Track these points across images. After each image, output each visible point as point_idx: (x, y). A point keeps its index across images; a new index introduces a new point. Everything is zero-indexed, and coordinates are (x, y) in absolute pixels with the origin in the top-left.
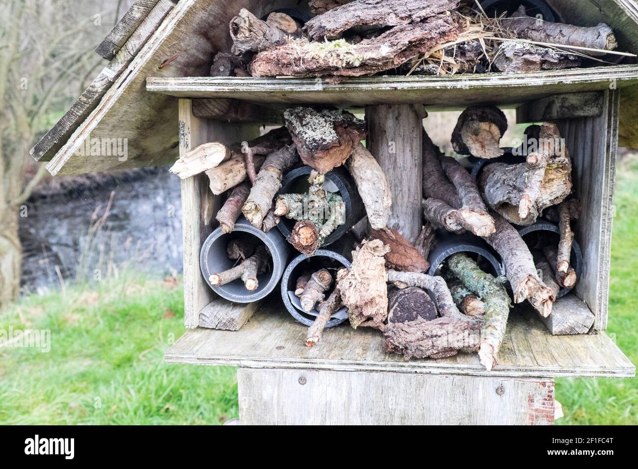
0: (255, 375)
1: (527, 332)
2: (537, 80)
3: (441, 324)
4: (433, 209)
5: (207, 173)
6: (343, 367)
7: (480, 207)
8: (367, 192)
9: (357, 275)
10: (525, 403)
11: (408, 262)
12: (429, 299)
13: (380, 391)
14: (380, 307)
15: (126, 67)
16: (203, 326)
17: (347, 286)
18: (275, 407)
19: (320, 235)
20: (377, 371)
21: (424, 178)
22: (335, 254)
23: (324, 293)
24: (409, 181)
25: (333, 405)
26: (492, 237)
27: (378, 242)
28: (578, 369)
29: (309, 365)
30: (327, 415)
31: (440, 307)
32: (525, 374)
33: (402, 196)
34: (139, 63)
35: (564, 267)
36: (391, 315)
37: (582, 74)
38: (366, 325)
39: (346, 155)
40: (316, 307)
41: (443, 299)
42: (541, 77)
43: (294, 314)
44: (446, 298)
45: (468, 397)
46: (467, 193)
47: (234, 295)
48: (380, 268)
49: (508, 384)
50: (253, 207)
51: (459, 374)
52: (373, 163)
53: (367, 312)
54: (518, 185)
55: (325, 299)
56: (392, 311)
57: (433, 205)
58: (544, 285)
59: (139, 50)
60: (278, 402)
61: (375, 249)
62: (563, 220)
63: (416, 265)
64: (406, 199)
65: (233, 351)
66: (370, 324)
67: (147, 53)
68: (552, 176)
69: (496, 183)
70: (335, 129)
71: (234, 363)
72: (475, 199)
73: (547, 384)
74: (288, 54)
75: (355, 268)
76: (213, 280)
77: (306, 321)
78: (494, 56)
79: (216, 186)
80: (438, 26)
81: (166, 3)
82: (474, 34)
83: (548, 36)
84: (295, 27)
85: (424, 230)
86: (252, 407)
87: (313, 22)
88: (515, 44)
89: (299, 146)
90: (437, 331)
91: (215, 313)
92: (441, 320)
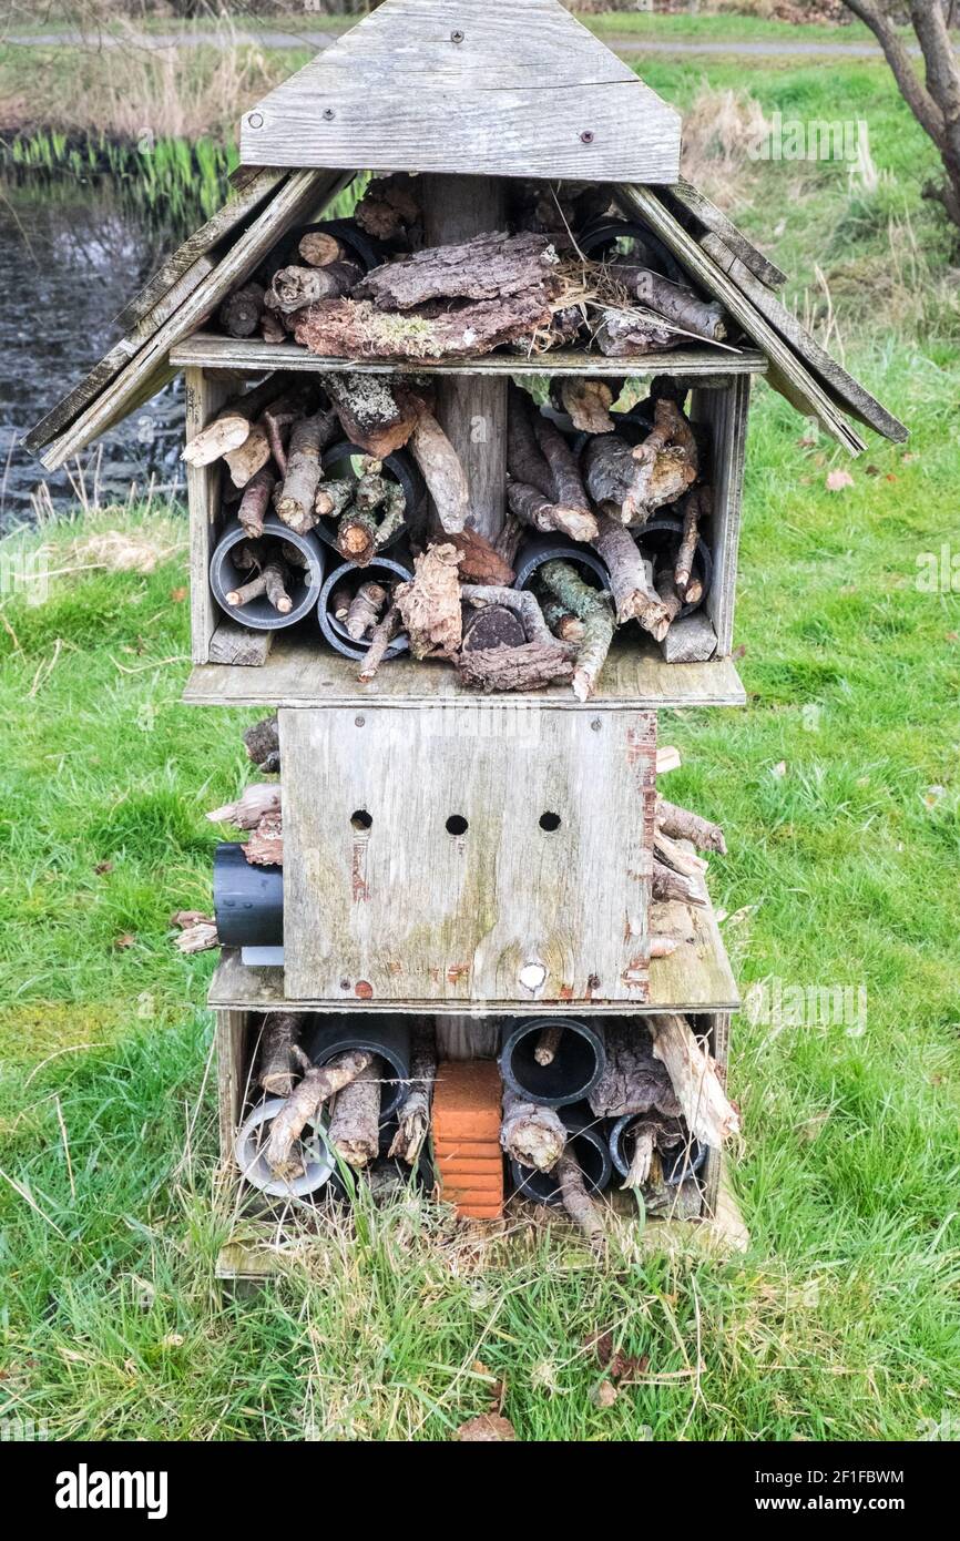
0: (301, 716)
1: (637, 660)
3: (529, 651)
4: (521, 500)
5: (225, 458)
6: (410, 704)
7: (580, 504)
8: (439, 488)
9: (424, 592)
10: (625, 739)
11: (487, 571)
12: (515, 620)
14: (452, 634)
15: (150, 340)
16: (215, 661)
17: (412, 606)
18: (326, 755)
19: (376, 539)
21: (509, 451)
22: (391, 561)
23: (377, 614)
24: (489, 457)
25: (397, 750)
26: (594, 540)
27: (449, 547)
28: (683, 698)
29: (369, 703)
30: (391, 762)
31: (528, 630)
32: (625, 705)
33: (479, 477)
34: (167, 336)
35: (683, 579)
36: (466, 641)
38: (434, 655)
39: (408, 433)
40: (368, 633)
41: (533, 620)
43: (335, 642)
44: (537, 619)
45: (559, 734)
46: (565, 485)
47: (255, 620)
48: (451, 581)
49: (606, 718)
50: (293, 506)
51: (549, 708)
52: (443, 442)
53: (437, 637)
54: (625, 479)
55: (379, 623)
56: (468, 636)
57: (522, 494)
58: (658, 600)
59: (168, 320)
60: (330, 748)
61: (445, 557)
62: (689, 516)
63: (498, 576)
64: (484, 483)
65: (271, 689)
66: (439, 653)
67: (177, 324)
68: (666, 468)
69: (601, 472)
70: (393, 396)
71: (274, 704)
72: (575, 492)
73: (649, 716)
74: (356, 338)
75: (419, 582)
76: (232, 599)
77: (352, 653)
78: (596, 326)
79: (240, 477)
80: (529, 308)
81: (204, 265)
82: (573, 298)
83: (660, 304)
84: (337, 250)
85: (508, 527)
86: (297, 756)
87: (377, 279)
88: (619, 318)
89: (344, 418)
90: (523, 658)
91: (232, 644)
92: (529, 646)
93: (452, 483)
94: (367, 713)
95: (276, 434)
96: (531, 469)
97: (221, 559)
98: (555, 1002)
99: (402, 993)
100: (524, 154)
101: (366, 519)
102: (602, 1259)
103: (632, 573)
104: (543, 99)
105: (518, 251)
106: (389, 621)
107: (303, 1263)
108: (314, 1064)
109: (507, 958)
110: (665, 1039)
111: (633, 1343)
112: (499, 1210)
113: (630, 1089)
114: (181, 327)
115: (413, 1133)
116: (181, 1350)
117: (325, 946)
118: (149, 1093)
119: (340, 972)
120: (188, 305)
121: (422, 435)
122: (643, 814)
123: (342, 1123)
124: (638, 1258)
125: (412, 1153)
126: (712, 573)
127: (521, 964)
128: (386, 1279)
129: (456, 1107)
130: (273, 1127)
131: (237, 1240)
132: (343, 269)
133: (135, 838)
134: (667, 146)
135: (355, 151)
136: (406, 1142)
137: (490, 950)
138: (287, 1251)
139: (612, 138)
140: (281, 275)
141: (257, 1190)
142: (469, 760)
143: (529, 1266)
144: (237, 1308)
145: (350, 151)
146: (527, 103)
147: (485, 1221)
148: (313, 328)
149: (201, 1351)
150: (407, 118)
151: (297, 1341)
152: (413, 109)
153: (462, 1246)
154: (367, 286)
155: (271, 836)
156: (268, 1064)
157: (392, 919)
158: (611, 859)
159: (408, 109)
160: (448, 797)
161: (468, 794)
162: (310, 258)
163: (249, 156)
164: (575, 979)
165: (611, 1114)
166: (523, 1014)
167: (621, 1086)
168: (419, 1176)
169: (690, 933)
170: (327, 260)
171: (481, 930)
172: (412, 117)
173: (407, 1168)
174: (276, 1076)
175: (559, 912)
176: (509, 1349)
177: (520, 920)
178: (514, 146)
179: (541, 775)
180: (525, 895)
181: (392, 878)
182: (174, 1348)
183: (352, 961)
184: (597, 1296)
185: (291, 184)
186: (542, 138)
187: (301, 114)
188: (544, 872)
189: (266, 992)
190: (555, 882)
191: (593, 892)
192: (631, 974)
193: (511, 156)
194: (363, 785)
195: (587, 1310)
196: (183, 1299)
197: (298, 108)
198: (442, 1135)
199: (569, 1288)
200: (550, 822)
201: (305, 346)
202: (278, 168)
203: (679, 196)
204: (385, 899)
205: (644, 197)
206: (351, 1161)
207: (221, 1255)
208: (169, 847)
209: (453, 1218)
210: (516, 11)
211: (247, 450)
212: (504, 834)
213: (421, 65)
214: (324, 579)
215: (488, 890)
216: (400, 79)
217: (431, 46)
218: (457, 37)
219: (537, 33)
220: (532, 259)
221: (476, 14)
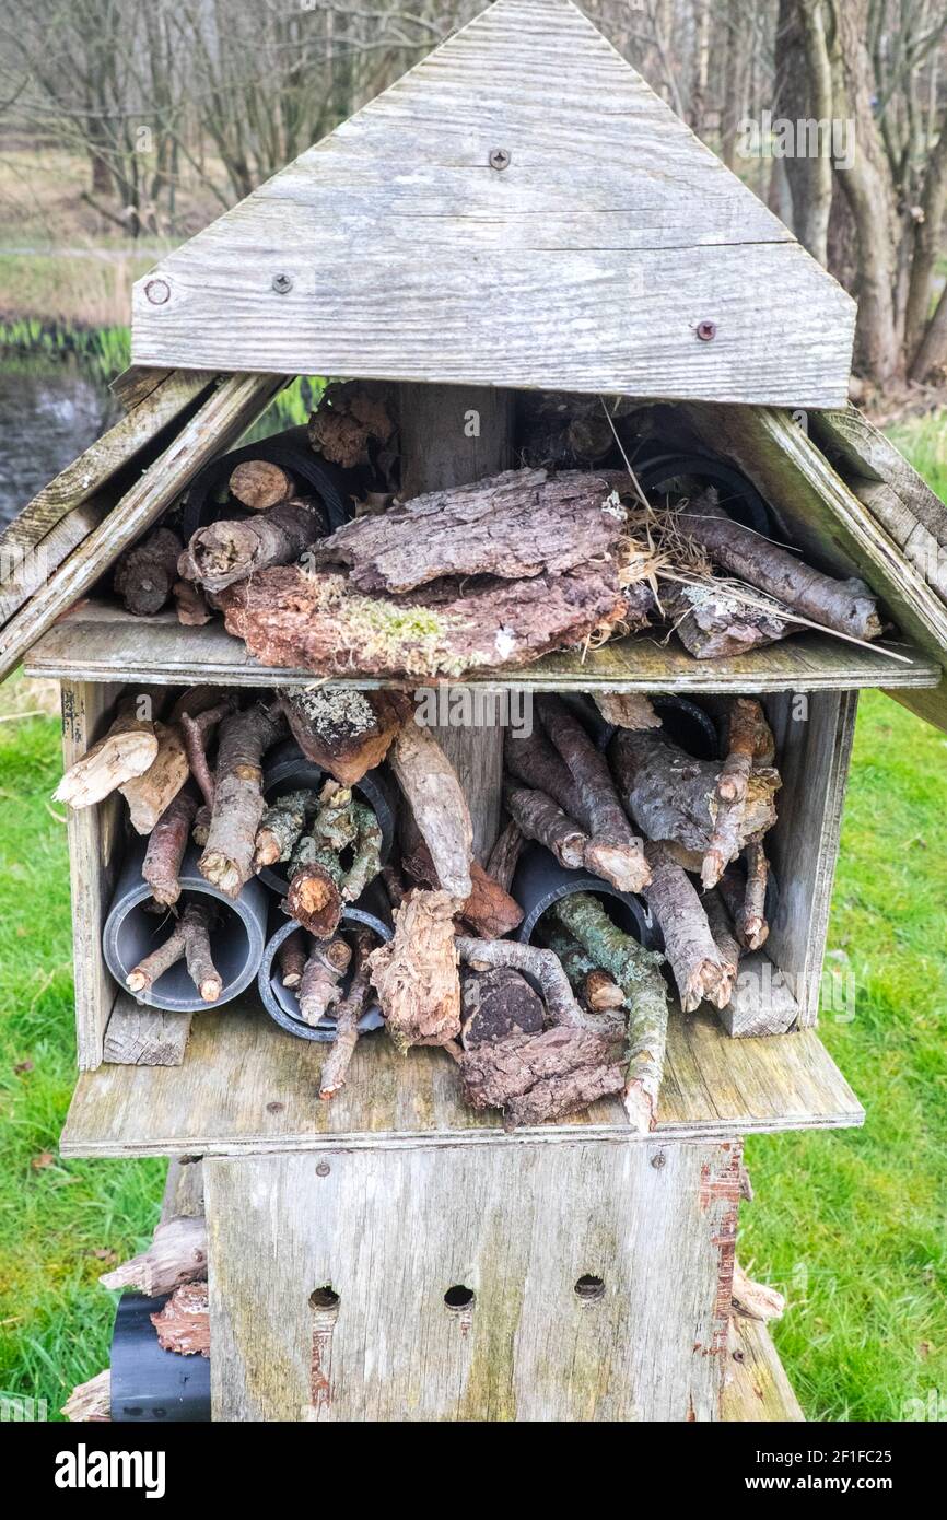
0: (237, 1167)
1: (688, 1029)
2: (752, 684)
3: (558, 1044)
4: (532, 817)
5: (122, 790)
6: (397, 1144)
8: (435, 829)
9: (409, 965)
10: (697, 1177)
11: (486, 911)
12: (533, 994)
13: (461, 1177)
14: (449, 1018)
16: (111, 1060)
17: (394, 988)
18: (274, 1217)
19: (344, 898)
20: (455, 1146)
22: (360, 912)
23: (339, 983)
24: (484, 751)
25: (377, 1206)
27: (443, 896)
28: (780, 1120)
29: (338, 1144)
30: (367, 1222)
31: (552, 1008)
32: (699, 1132)
33: (472, 780)
36: (468, 1028)
37: (825, 679)
38: (423, 1044)
39: (388, 744)
40: (329, 1015)
41: (558, 995)
42: (760, 681)
43: (282, 1021)
44: (563, 993)
45: (606, 1175)
46: (600, 810)
47: (169, 1000)
48: (445, 943)
49: (672, 1152)
50: (222, 863)
51: (593, 1141)
52: (435, 755)
53: (429, 1027)
54: (695, 812)
55: (344, 997)
56: (470, 1021)
57: (531, 807)
60: (279, 1208)
61: (436, 909)
63: (501, 917)
64: (477, 786)
65: (191, 1126)
66: (430, 1043)
67: (33, 619)
68: (750, 795)
69: (654, 795)
72: (614, 818)
73: (732, 1146)
74: (324, 642)
75: (402, 948)
76: (135, 983)
79: (144, 819)
80: (594, 593)
81: (77, 525)
82: (641, 568)
83: (763, 575)
84: (284, 485)
85: (506, 836)
86: (231, 1222)
87: (351, 542)
88: (712, 601)
89: (295, 723)
90: (551, 1061)
91: (134, 1036)
92: (555, 1034)
93: (452, 821)
94: (334, 1158)
95: (197, 744)
96: (538, 768)
97: (118, 923)
100: (603, 357)
101: (330, 866)
103: (695, 929)
104: (639, 268)
105: (566, 501)
106: (358, 995)
114: (38, 621)
120: (48, 592)
121: (405, 743)
122: (718, 1272)
132: (295, 515)
133: (57, 1027)
134: (831, 348)
135: (326, 346)
139: (746, 333)
140: (203, 536)
142: (479, 1214)
145: (318, 346)
146: (610, 273)
148: (253, 618)
150: (413, 293)
152: (425, 278)
154: (335, 551)
155: (193, 1311)
158: (672, 1333)
159: (415, 278)
160: (448, 1263)
161: (476, 1259)
162: (245, 496)
163: (145, 350)
170: (270, 500)
172: (423, 292)
178: (588, 344)
179: (579, 1228)
180: (553, 1385)
181: (367, 1374)
185: (217, 399)
186: (634, 330)
187: (235, 283)
188: (580, 1353)
190: (595, 1364)
191: (646, 1375)
193: (583, 360)
194: (326, 1255)
197: (229, 273)
200: (589, 1284)
201: (240, 641)
202: (196, 373)
203: (837, 426)
204: (357, 1405)
205: (784, 428)
210: (601, 118)
211: (154, 775)
212: (525, 1308)
213: (437, 205)
214: (267, 940)
215: (502, 1382)
216: (403, 228)
217: (454, 173)
218: (499, 159)
219: (631, 157)
220: (591, 515)
221: (532, 121)
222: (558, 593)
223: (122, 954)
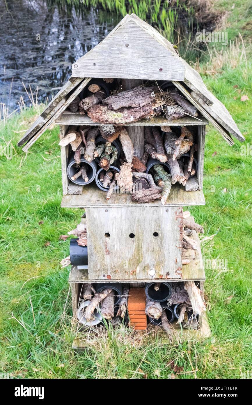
0: (91, 210)
1: (178, 190)
2: (176, 124)
3: (150, 191)
4: (148, 149)
5: (70, 144)
6: (119, 206)
7: (162, 153)
8: (126, 150)
9: (123, 176)
10: (175, 214)
11: (139, 167)
12: (146, 182)
13: (131, 213)
14: (130, 186)
15: (50, 119)
16: (69, 193)
17: (119, 180)
18: (98, 219)
19: (110, 164)
20: (130, 207)
22: (114, 167)
23: (111, 180)
24: (140, 137)
25: (116, 218)
26: (166, 162)
27: (129, 164)
28: (189, 203)
29: (109, 206)
30: (115, 221)
31: (150, 185)
32: (175, 205)
34: (54, 118)
39: (118, 135)
40: (109, 185)
41: (151, 182)
43: (100, 187)
45: (158, 213)
46: (159, 147)
47: (79, 183)
48: (130, 172)
49: (170, 209)
50: (88, 156)
51: (155, 207)
52: (127, 137)
53: (126, 187)
54: (174, 147)
55: (111, 183)
57: (148, 147)
58: (183, 175)
59: (54, 115)
61: (128, 166)
62: (191, 153)
64: (138, 144)
68: (184, 144)
69: (168, 144)
71: (84, 207)
72: (161, 149)
73: (181, 208)
74: (103, 118)
75: (121, 172)
76: (73, 178)
77: (105, 190)
78: (165, 111)
79: (74, 149)
80: (147, 110)
81: (64, 101)
82: (159, 104)
84: (98, 88)
85: (145, 154)
86: (91, 220)
87: (108, 101)
88: (171, 110)
89: (101, 131)
90: (148, 193)
91: (73, 189)
92: (150, 189)
93: (129, 149)
94: (108, 209)
95: (83, 135)
96: (150, 140)
97: (70, 168)
98: (158, 279)
99: (119, 278)
100: (145, 74)
101: (108, 157)
102: (172, 341)
103: (176, 170)
104: (150, 60)
105: (144, 94)
106: (114, 182)
107: (95, 345)
108: (97, 292)
109: (146, 268)
110: (187, 285)
111: (180, 363)
112: (146, 327)
113: (179, 297)
114: (58, 116)
115: (123, 308)
116: (64, 368)
117: (99, 266)
118: (54, 291)
119: (102, 273)
120: (59, 111)
121: (122, 135)
122: (180, 232)
123: (104, 309)
124: (181, 342)
125: (123, 315)
126: (198, 167)
127: (149, 270)
128: (116, 349)
129: (134, 302)
130: (86, 309)
131: (78, 338)
132: (100, 94)
133: (49, 213)
134: (181, 72)
136: (121, 312)
137: (141, 267)
138: (91, 342)
139: (167, 70)
140: (84, 101)
141: (83, 325)
142: (135, 220)
143: (153, 344)
144: (78, 356)
145: (100, 73)
146: (145, 61)
147: (142, 331)
148: (92, 114)
149: (69, 368)
150: (115, 65)
151: (93, 366)
153: (136, 338)
154: (106, 102)
155: (84, 238)
156: (85, 292)
157: (116, 259)
158: (172, 244)
159: (115, 63)
160: (129, 229)
161: (135, 228)
162: (91, 90)
163: (74, 75)
164: (163, 273)
165: (174, 304)
166: (150, 282)
167: (176, 296)
168: (125, 320)
169: (194, 257)
170: (96, 91)
171: (139, 262)
173: (121, 319)
174: (87, 295)
175: (158, 257)
176: (148, 365)
177: (148, 259)
178: (142, 72)
179: (153, 223)
180: (150, 253)
181: (115, 249)
182: (62, 368)
183: (106, 270)
184: (170, 351)
185: (84, 82)
186: (149, 70)
187: (87, 64)
188: (155, 247)
189: (84, 278)
190: (157, 249)
191: (167, 252)
192: (177, 271)
193: (142, 74)
194: (107, 227)
195: (168, 355)
196: (64, 354)
197: (87, 63)
198: (131, 309)
199: (163, 350)
200: (156, 234)
201: (90, 118)
202: (81, 78)
203: (185, 83)
204: (114, 254)
206: (107, 318)
207: (74, 342)
208: (59, 216)
209: (134, 330)
210: (142, 39)
211: (76, 141)
212: (144, 238)
213: (118, 52)
214: (97, 172)
215: (140, 252)
216: (113, 56)
217: (120, 47)
218: (127, 45)
219: (148, 44)
220: (148, 97)
221: (132, 40)
222: (141, 110)
223: (70, 174)
